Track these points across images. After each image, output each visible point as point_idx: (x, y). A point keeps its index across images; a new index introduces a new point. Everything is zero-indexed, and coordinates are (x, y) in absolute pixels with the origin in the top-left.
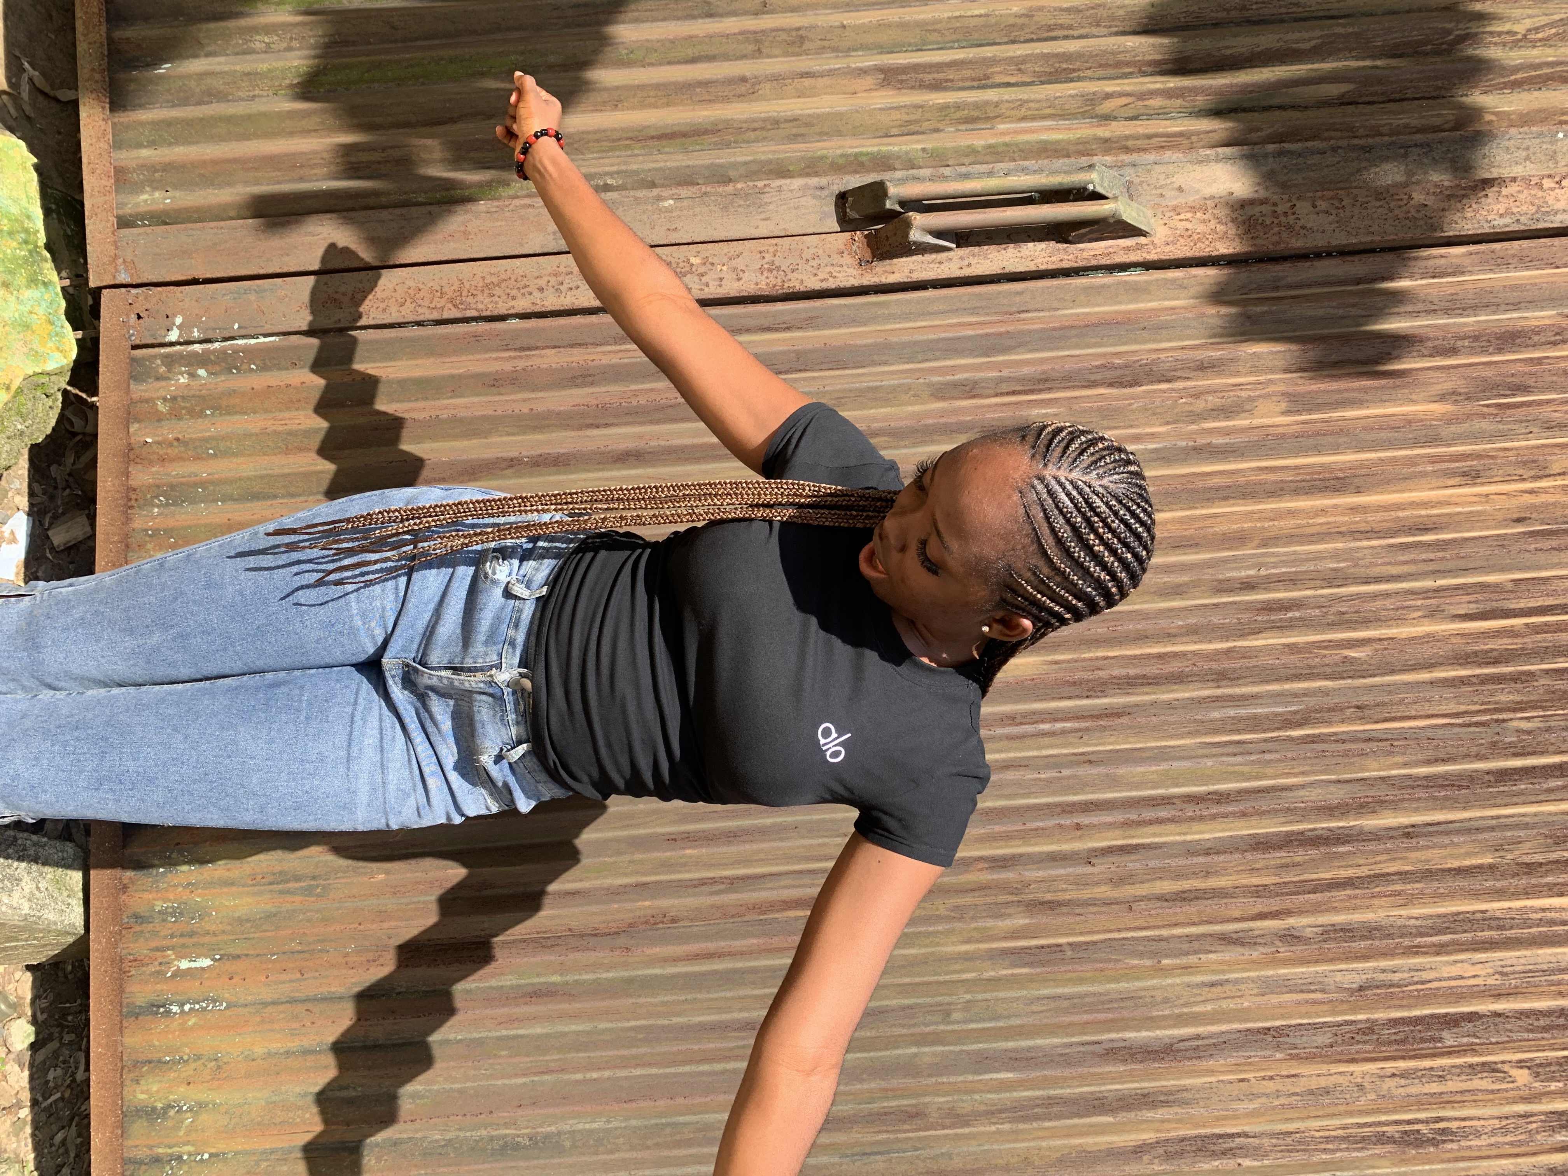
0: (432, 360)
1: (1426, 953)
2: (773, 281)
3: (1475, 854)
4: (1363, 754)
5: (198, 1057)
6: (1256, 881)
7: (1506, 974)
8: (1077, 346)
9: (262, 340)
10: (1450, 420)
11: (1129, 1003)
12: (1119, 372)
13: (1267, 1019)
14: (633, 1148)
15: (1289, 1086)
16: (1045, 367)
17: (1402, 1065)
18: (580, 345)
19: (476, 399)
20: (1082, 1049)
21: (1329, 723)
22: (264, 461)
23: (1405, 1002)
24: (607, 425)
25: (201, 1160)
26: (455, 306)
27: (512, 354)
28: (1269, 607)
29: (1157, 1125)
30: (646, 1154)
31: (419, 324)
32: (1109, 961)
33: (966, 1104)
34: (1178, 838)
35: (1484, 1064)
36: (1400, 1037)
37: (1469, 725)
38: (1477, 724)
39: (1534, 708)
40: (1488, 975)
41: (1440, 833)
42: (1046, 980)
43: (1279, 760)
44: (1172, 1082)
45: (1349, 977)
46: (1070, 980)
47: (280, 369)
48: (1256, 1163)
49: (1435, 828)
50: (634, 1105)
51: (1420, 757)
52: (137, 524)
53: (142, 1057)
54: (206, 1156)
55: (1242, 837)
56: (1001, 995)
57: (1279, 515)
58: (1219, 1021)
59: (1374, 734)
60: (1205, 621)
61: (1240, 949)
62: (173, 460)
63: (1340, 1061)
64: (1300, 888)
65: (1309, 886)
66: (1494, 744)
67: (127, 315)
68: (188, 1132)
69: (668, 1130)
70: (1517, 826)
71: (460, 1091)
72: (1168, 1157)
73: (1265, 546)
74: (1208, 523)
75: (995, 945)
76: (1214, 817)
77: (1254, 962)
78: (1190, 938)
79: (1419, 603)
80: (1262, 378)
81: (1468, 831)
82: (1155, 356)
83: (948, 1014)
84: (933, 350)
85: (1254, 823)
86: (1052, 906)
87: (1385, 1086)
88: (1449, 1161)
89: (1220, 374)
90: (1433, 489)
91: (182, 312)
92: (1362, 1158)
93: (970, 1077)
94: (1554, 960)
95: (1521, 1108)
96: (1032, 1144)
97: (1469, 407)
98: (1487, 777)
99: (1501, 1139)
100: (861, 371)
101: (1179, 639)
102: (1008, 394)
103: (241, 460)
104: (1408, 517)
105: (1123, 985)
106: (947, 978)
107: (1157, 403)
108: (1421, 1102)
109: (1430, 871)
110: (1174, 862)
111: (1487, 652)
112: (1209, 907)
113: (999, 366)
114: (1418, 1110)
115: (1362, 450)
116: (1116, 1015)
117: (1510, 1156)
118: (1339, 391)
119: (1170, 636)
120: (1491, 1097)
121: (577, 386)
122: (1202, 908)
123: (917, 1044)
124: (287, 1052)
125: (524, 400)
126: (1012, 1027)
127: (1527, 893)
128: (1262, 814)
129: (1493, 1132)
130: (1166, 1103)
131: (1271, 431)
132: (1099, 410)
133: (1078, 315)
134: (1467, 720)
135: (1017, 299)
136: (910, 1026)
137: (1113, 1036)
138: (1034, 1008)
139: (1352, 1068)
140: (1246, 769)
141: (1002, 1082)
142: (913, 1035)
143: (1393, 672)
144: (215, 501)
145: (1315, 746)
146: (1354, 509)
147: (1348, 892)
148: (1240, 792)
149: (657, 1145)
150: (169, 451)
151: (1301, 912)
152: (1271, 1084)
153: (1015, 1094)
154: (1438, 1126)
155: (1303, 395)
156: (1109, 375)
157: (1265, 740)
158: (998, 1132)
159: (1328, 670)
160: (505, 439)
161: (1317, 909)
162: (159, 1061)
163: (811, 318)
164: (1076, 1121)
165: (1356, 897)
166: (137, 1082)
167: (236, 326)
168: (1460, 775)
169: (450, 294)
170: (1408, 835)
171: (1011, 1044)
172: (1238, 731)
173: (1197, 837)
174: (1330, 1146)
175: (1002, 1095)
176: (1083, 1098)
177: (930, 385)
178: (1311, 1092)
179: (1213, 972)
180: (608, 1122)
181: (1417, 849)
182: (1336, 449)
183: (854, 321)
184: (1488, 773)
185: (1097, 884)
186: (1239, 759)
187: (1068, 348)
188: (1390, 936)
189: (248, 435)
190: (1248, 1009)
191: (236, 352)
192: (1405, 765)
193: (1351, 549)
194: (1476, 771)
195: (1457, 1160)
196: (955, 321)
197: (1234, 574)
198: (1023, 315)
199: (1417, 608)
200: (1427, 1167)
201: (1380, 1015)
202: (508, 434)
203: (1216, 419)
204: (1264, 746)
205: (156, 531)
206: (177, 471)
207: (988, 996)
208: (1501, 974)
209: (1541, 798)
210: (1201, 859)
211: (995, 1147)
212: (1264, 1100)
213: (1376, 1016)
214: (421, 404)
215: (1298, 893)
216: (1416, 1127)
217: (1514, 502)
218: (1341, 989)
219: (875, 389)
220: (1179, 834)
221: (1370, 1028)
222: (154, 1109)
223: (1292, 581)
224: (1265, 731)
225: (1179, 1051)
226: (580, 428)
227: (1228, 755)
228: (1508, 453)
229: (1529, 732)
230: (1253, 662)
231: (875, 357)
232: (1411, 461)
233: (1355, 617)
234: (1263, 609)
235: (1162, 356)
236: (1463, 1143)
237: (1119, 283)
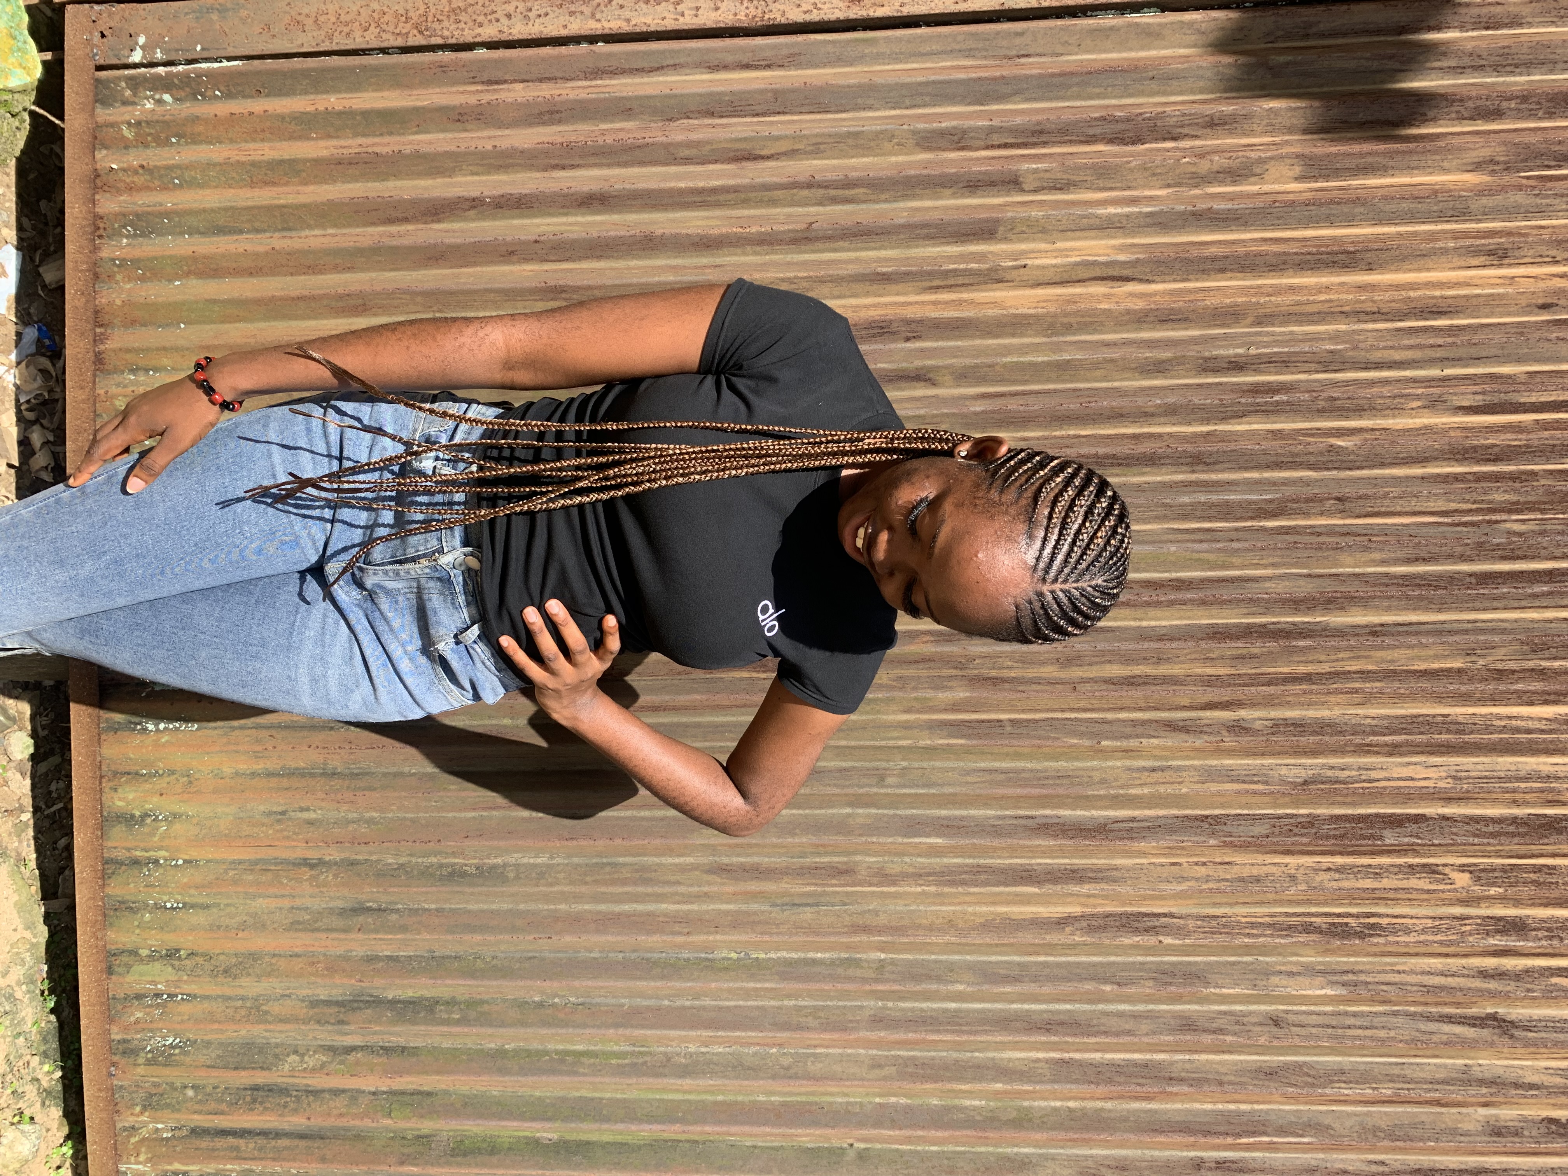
0: (398, 92)
1: (1378, 753)
2: (752, 11)
3: (1445, 657)
4: (1337, 548)
5: (172, 772)
6: (1210, 671)
7: (1460, 779)
8: (1079, 97)
9: (225, 64)
10: (1481, 192)
11: (1065, 781)
12: (1121, 126)
13: (1206, 808)
14: (572, 883)
15: (1221, 872)
16: (1039, 117)
17: (1339, 860)
18: (549, 79)
19: (441, 136)
20: (1015, 822)
21: (1306, 515)
22: (230, 193)
23: (1349, 799)
24: (573, 167)
25: (176, 865)
26: (420, 32)
27: (480, 87)
28: (1256, 389)
29: (1083, 900)
30: (584, 889)
31: (384, 51)
32: (1049, 738)
33: (895, 866)
34: (1133, 624)
35: (1424, 865)
36: (1342, 831)
37: (1458, 525)
38: (1465, 524)
39: (1531, 510)
40: (1441, 778)
41: (1409, 633)
42: (983, 753)
43: (1247, 550)
44: (1103, 861)
45: (1295, 771)
46: (1007, 754)
47: (245, 97)
48: (1177, 942)
49: (1405, 628)
50: (574, 843)
51: (1399, 554)
52: (105, 253)
53: (121, 769)
54: (180, 862)
55: (1200, 626)
56: (938, 764)
57: (1278, 291)
58: (1157, 806)
59: (1353, 529)
60: (1184, 401)
61: (1184, 736)
62: (140, 189)
63: (1275, 852)
64: (1255, 680)
65: (1263, 679)
66: (1481, 544)
67: (91, 33)
68: (162, 838)
69: (608, 869)
70: (1493, 631)
71: (413, 821)
72: (1091, 929)
73: (1259, 324)
74: (1200, 296)
75: (935, 717)
76: (1171, 603)
77: (1196, 750)
78: (1134, 723)
79: (1420, 391)
80: (1277, 139)
81: (1440, 633)
82: (1160, 110)
83: (882, 778)
84: (922, 94)
85: (1214, 612)
86: (996, 682)
87: (1318, 879)
88: (1375, 955)
89: (1231, 133)
90: (1454, 269)
91: (145, 31)
92: (1285, 945)
93: (900, 840)
94: (1513, 768)
95: (1458, 910)
96: (958, 908)
97: (1507, 178)
98: (1468, 579)
99: (1431, 938)
100: (844, 115)
101: (1156, 420)
102: (999, 147)
103: (208, 191)
104: (1419, 298)
105: (1062, 764)
106: (883, 743)
107: (1157, 162)
108: (1353, 897)
109: (1394, 672)
110: (1124, 646)
111: (1488, 447)
112: (1157, 693)
113: (991, 115)
114: (1350, 905)
115: (1380, 222)
116: (1050, 791)
117: (1440, 955)
118: (1361, 155)
119: (1146, 416)
120: (1426, 896)
121: (544, 123)
122: (1149, 693)
123: (851, 805)
124: (253, 774)
125: (490, 138)
126: (943, 795)
127: (1494, 700)
128: (1223, 603)
129: (1424, 931)
130: (1094, 880)
131: (1280, 197)
132: (1094, 167)
133: (1082, 61)
134: (1456, 519)
135: (1018, 41)
136: (844, 787)
137: (1048, 812)
138: (969, 779)
139: (1287, 859)
140: (1212, 557)
141: (931, 846)
142: (846, 795)
143: (1383, 465)
144: (182, 233)
145: (1288, 537)
146: (1361, 288)
147: (1304, 687)
148: (1203, 580)
149: (596, 882)
150: (136, 179)
151: (1254, 705)
152: (1203, 869)
153: (945, 860)
154: (1367, 920)
155: (1320, 158)
156: (1109, 129)
157: (1237, 529)
158: (924, 893)
159: (1312, 459)
160: (469, 178)
161: (1270, 702)
162: (137, 774)
163: (793, 55)
164: (1001, 889)
165: (1311, 692)
166: (116, 790)
167: (199, 48)
168: (1440, 576)
169: (415, 19)
170: (1374, 634)
171: (944, 813)
172: (1209, 519)
173: (1153, 623)
174: (1255, 932)
175: (933, 860)
176: (1012, 869)
177: (914, 132)
178: (1242, 880)
179: (1155, 757)
180: (551, 858)
181: (1382, 648)
182: (1350, 220)
183: (839, 61)
184: (1471, 575)
185: (1043, 663)
186: (1205, 546)
187: (1069, 99)
188: (1341, 733)
189: (210, 165)
190: (1186, 795)
191: (199, 75)
192: (1383, 562)
193: (1354, 331)
194: (1459, 573)
195: (1384, 954)
196: (949, 64)
197: (1222, 352)
198: (1023, 60)
199: (1418, 397)
200: (1352, 959)
201: (1323, 811)
202: (473, 174)
203: (1222, 183)
204: (1234, 535)
205: (123, 260)
206: (143, 201)
207: (924, 764)
208: (1454, 778)
209: (1524, 603)
210: (1153, 645)
211: (922, 908)
212: (1192, 883)
213: (1319, 811)
214: (386, 139)
215: (1252, 685)
216: (1345, 920)
217: (1542, 285)
218: (1283, 782)
219: (856, 135)
220: (1135, 619)
221: (1311, 822)
222: (133, 816)
223: (1284, 363)
224: (1237, 520)
225: (1111, 831)
226: (545, 170)
227: (1194, 541)
228: (1542, 231)
229: (1520, 534)
230: (1232, 446)
231: (859, 101)
232: (1433, 237)
233: (1347, 404)
234: (1249, 391)
235: (1168, 109)
236: (1390, 938)
237: (1130, 25)
